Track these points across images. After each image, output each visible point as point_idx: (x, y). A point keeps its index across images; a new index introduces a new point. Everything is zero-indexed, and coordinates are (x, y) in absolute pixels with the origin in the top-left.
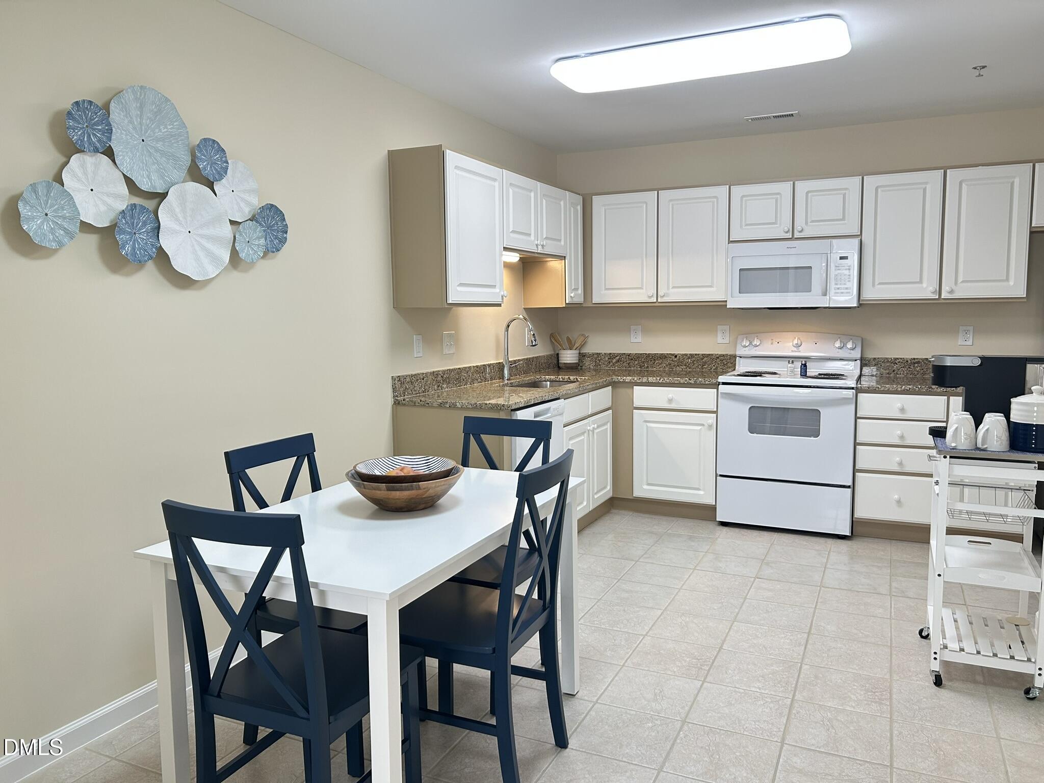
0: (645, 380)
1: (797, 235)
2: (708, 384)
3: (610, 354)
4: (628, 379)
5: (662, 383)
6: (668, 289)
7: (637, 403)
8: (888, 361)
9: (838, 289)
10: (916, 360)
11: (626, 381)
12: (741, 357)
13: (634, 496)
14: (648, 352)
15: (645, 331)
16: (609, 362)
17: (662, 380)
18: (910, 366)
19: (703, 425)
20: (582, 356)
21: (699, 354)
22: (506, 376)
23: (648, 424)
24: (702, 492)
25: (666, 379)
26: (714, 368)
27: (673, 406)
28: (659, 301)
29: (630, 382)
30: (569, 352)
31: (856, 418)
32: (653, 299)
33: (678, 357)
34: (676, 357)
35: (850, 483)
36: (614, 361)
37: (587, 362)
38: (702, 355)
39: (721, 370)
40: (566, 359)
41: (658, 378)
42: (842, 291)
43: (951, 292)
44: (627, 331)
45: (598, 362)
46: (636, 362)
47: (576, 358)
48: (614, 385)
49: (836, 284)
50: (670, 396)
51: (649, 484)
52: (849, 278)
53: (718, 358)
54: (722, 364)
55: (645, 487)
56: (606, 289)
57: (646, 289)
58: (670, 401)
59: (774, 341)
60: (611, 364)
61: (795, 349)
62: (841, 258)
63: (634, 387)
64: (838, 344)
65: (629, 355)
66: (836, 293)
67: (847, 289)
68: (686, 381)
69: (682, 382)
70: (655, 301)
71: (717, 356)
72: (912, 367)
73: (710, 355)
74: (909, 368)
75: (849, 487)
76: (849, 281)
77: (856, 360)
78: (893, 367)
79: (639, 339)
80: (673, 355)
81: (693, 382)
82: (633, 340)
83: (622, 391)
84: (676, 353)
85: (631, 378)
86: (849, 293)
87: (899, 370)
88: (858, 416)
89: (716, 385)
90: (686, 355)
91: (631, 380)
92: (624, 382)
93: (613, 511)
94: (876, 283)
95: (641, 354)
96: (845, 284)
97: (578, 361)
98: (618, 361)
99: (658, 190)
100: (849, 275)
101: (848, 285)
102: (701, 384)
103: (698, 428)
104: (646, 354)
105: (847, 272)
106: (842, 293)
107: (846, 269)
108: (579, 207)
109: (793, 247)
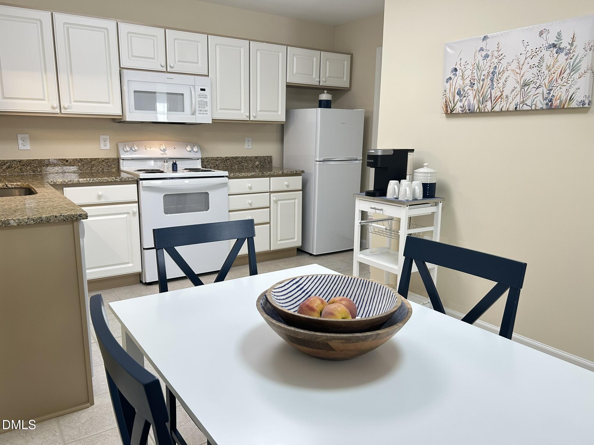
0: (75, 181)
1: (169, 69)
2: (131, 181)
5: (92, 183)
6: (70, 102)
8: (214, 159)
9: (201, 111)
10: (228, 158)
11: (57, 183)
12: (123, 160)
18: (225, 161)
19: (128, 213)
21: (87, 159)
24: (131, 265)
26: (101, 169)
27: (103, 201)
28: (62, 112)
29: (61, 185)
33: (69, 161)
34: (67, 161)
36: (5, 167)
38: (90, 159)
39: (107, 170)
42: (203, 112)
43: (255, 117)
44: (13, 139)
49: (199, 107)
50: (100, 193)
52: (207, 104)
53: (103, 161)
54: (108, 166)
56: (5, 98)
57: (48, 100)
58: (100, 197)
59: (147, 147)
60: (2, 170)
61: (162, 153)
62: (202, 90)
63: (64, 188)
64: (189, 149)
66: (199, 113)
67: (205, 111)
68: (113, 179)
69: (109, 180)
70: (59, 112)
71: (103, 159)
72: (226, 162)
73: (96, 159)
74: (225, 163)
76: (207, 106)
77: (198, 159)
78: (216, 163)
79: (28, 147)
80: (64, 160)
81: (119, 180)
84: (67, 158)
86: (207, 114)
87: (219, 164)
88: (229, 194)
89: (136, 181)
90: (76, 160)
91: (62, 182)
94: (218, 109)
96: (204, 108)
98: (9, 167)
99: (51, 10)
100: (207, 102)
101: (206, 108)
102: (125, 181)
103: (125, 216)
104: (38, 160)
105: (205, 100)
106: (203, 114)
107: (205, 98)
109: (171, 79)
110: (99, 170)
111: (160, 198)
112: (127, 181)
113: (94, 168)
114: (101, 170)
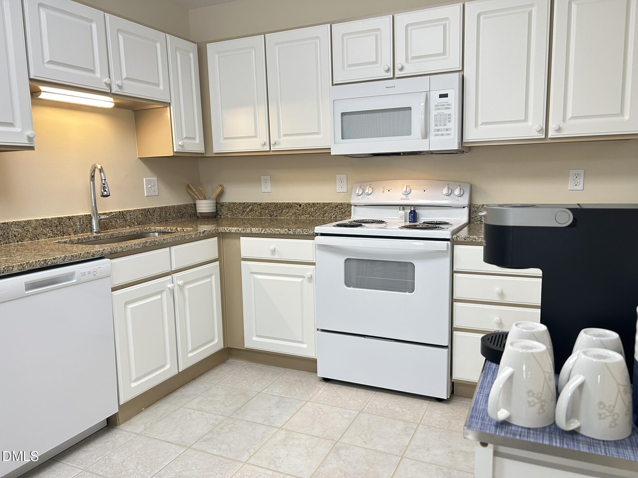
0: (248, 231)
1: (398, 74)
2: (306, 235)
3: (244, 203)
4: (234, 229)
5: (264, 233)
6: (279, 137)
7: (244, 254)
9: (438, 130)
11: (232, 231)
12: (356, 206)
13: (245, 347)
14: (276, 202)
15: (274, 181)
16: (244, 211)
17: (264, 230)
19: (304, 277)
20: (218, 205)
21: (320, 203)
22: (95, 228)
23: (254, 275)
24: (305, 346)
25: (267, 229)
27: (276, 257)
28: (272, 150)
29: (235, 233)
30: (204, 202)
31: (453, 272)
32: (266, 148)
33: (302, 206)
34: (300, 206)
35: (446, 343)
36: (248, 210)
37: (224, 211)
38: (323, 204)
40: (202, 208)
41: (261, 229)
42: (442, 133)
43: (559, 130)
44: (257, 181)
45: (234, 211)
46: (267, 211)
47: (211, 208)
49: (436, 125)
50: (272, 247)
51: (258, 336)
52: (450, 118)
53: (337, 206)
54: (341, 213)
55: (255, 339)
56: (225, 139)
57: (260, 138)
58: (274, 252)
59: (385, 188)
60: (246, 213)
61: (404, 197)
62: (441, 96)
63: (241, 237)
64: (445, 191)
65: (260, 204)
66: (436, 135)
67: (447, 130)
68: (286, 231)
70: (268, 149)
71: (336, 205)
73: (329, 203)
75: (447, 347)
76: (449, 121)
77: (464, 207)
79: (269, 189)
80: (297, 204)
82: (264, 189)
83: (229, 242)
84: (301, 202)
85: (236, 228)
86: (449, 134)
88: (454, 270)
89: (312, 236)
90: (309, 204)
92: (230, 233)
93: (231, 360)
94: (479, 123)
95: (270, 203)
96: (445, 125)
97: (215, 211)
98: (251, 210)
99: (265, 34)
100: (450, 115)
101: (449, 125)
102: (299, 235)
103: (300, 280)
104: (275, 203)
105: (447, 112)
106: (442, 135)
107: (446, 108)
108: (191, 55)
109: (392, 87)
110: (331, 217)
111: (339, 262)
112: (301, 235)
113: (326, 215)
114: (334, 218)
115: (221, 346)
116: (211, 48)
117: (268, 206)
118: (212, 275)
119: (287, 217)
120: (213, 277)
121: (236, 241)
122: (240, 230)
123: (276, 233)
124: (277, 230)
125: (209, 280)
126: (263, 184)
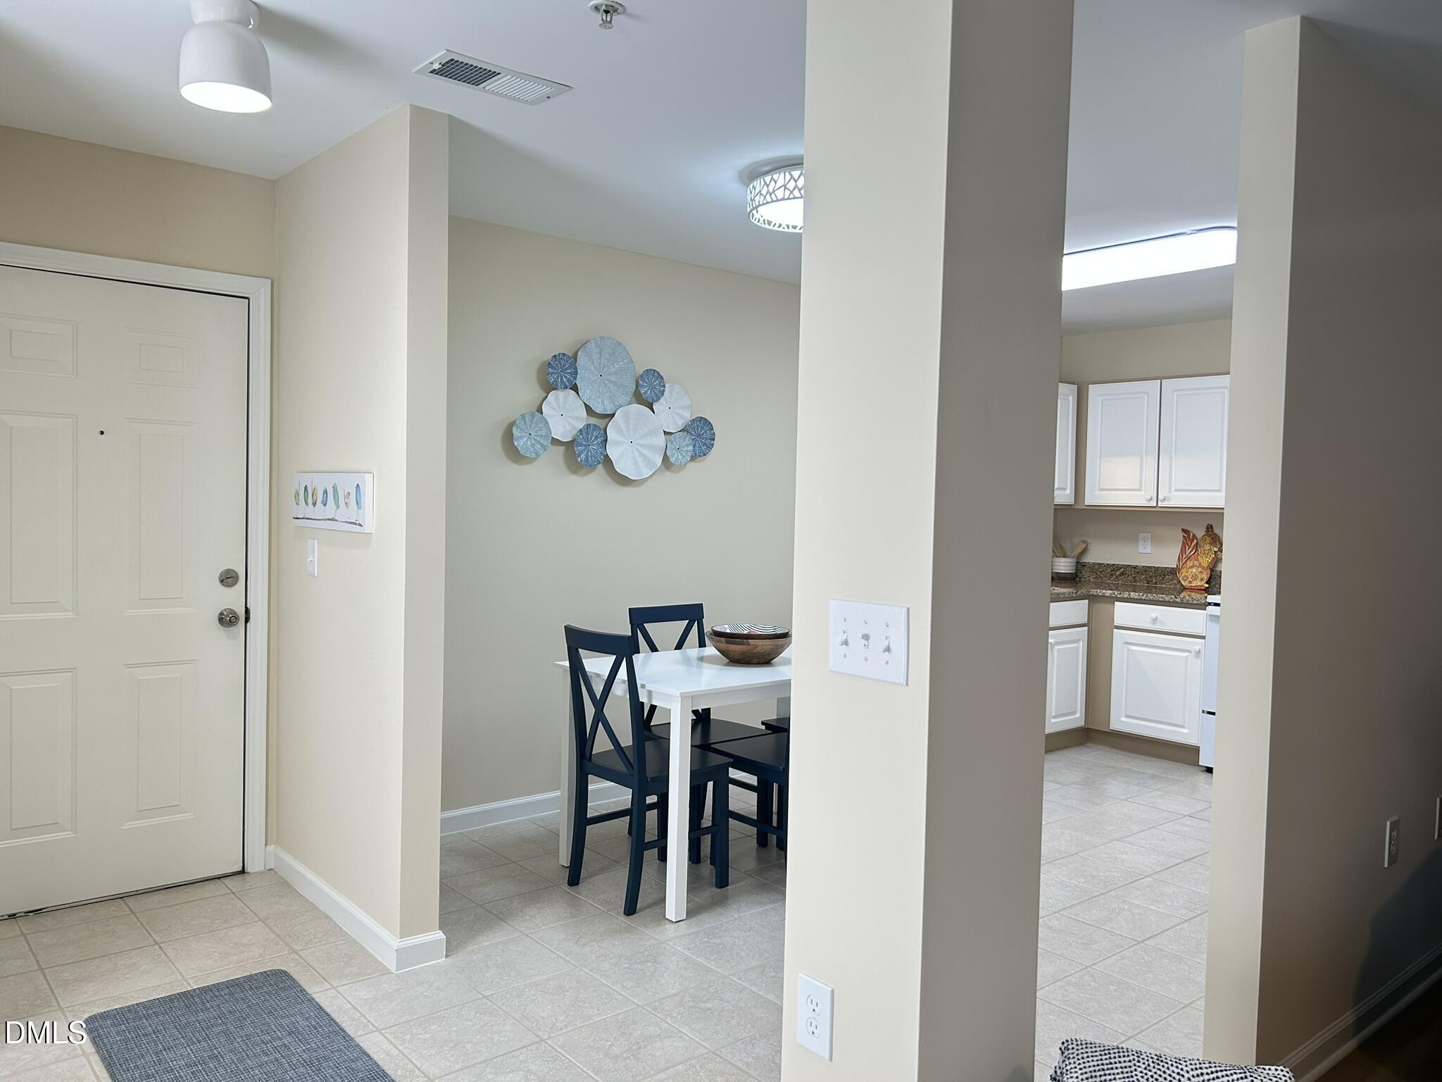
0: (1126, 595)
2: (1196, 604)
3: (1114, 565)
4: (1108, 593)
5: (1145, 600)
6: (1170, 492)
7: (1117, 622)
11: (1106, 595)
13: (1111, 728)
14: (1156, 565)
15: (1156, 540)
16: (1114, 573)
17: (1144, 596)
19: (1190, 652)
20: (1080, 565)
23: (1128, 646)
24: (1185, 731)
25: (1149, 595)
27: (1157, 627)
28: (1159, 505)
29: (1110, 597)
30: (1063, 560)
32: (1152, 503)
36: (1118, 573)
37: (1085, 573)
40: (1059, 568)
41: (1141, 594)
44: (1135, 539)
45: (1099, 573)
46: (1143, 577)
47: (1072, 568)
48: (1092, 599)
50: (1154, 615)
51: (1127, 716)
55: (1123, 719)
56: (1101, 490)
57: (1145, 491)
58: (1155, 620)
60: (1114, 577)
63: (1115, 602)
65: (1135, 567)
68: (1172, 598)
69: (1167, 600)
70: (1155, 505)
79: (1148, 550)
81: (1180, 601)
82: (1141, 549)
83: (1102, 607)
85: (1111, 592)
89: (1204, 606)
91: (1111, 594)
92: (1104, 596)
93: (1089, 744)
95: (1149, 567)
97: (1074, 572)
98: (1122, 574)
99: (1161, 379)
102: (1188, 603)
103: (1186, 654)
104: (1154, 567)
108: (1071, 398)
112: (1190, 604)
115: (1081, 723)
116: (1093, 390)
117: (1146, 569)
118: (1079, 640)
119: (1170, 585)
120: (1081, 643)
121: (1109, 606)
122: (1116, 594)
123: (1160, 599)
124: (1161, 597)
125: (1076, 645)
126: (1141, 543)
